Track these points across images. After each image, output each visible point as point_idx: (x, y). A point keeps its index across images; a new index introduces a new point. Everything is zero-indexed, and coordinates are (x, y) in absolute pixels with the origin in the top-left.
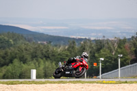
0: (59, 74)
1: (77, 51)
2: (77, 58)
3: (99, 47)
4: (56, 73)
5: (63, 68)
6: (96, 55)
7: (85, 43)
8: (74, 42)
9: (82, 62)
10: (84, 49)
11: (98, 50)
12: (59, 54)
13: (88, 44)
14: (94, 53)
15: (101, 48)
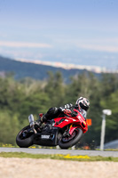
0: (28, 139)
1: (63, 95)
2: (66, 108)
3: (109, 88)
4: (21, 137)
5: (36, 127)
6: (102, 103)
7: (80, 78)
8: (58, 77)
9: (75, 117)
10: (79, 90)
11: (107, 94)
12: (28, 99)
13: (87, 80)
14: (99, 100)
15: (113, 91)
